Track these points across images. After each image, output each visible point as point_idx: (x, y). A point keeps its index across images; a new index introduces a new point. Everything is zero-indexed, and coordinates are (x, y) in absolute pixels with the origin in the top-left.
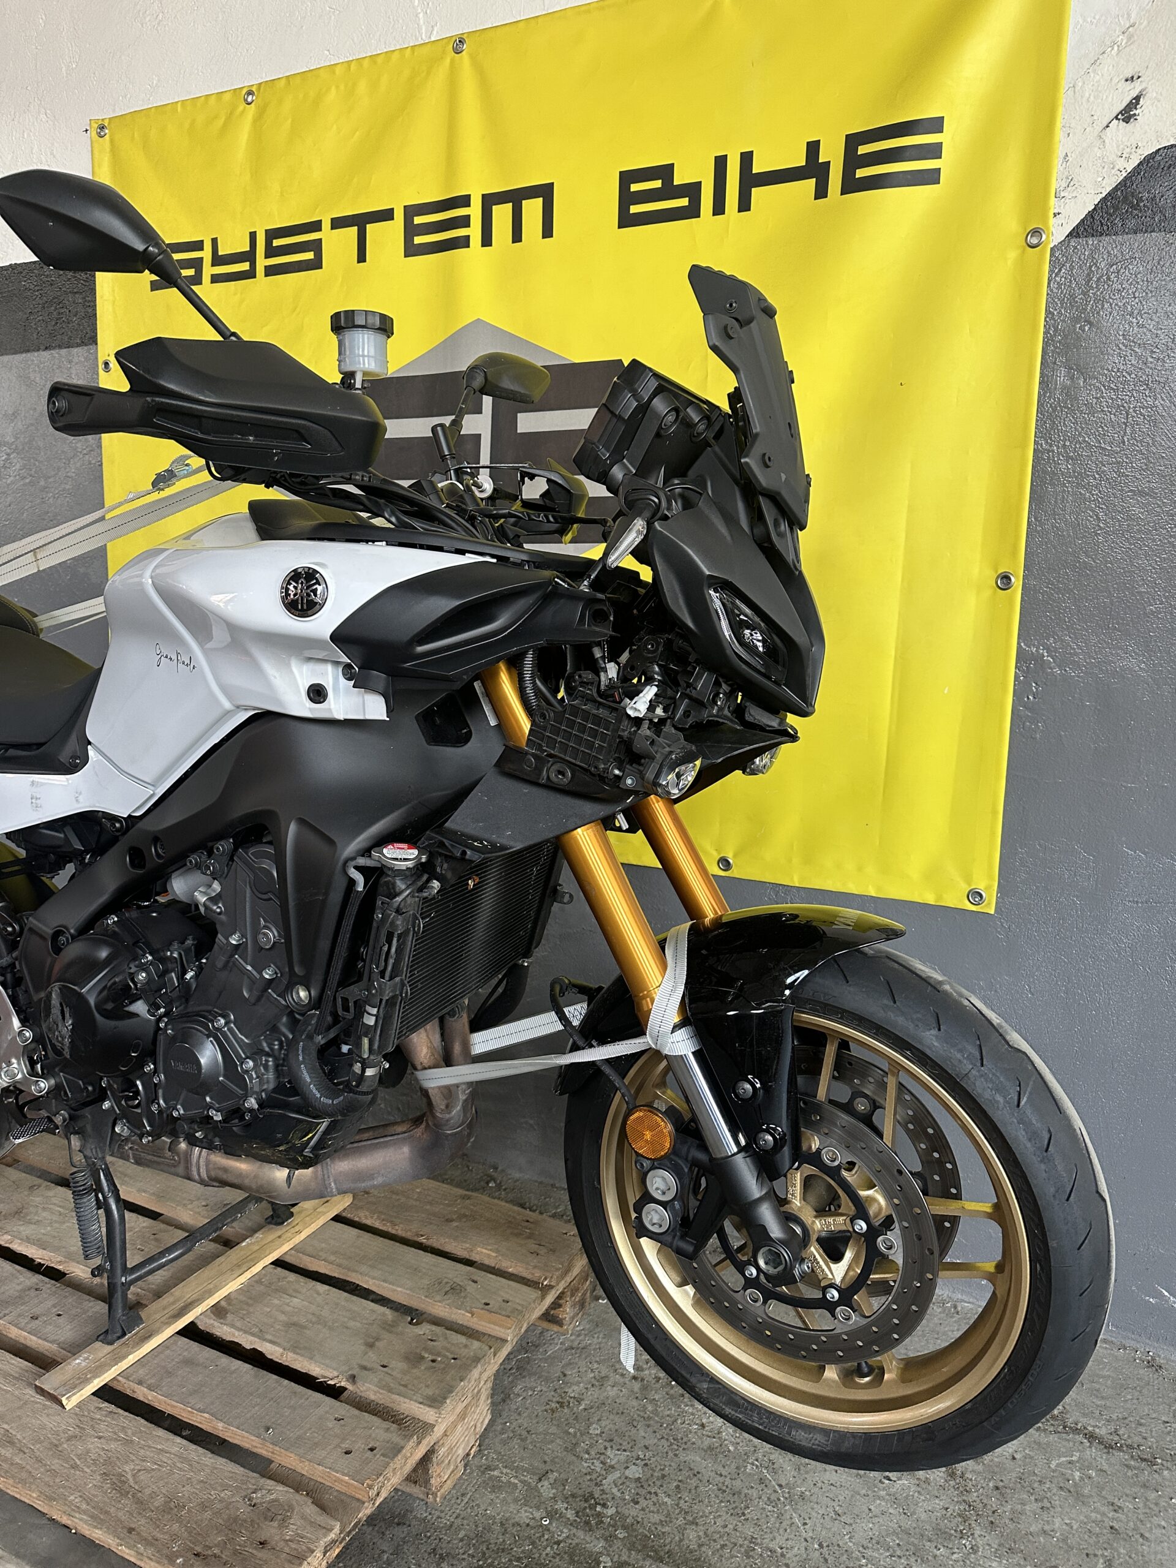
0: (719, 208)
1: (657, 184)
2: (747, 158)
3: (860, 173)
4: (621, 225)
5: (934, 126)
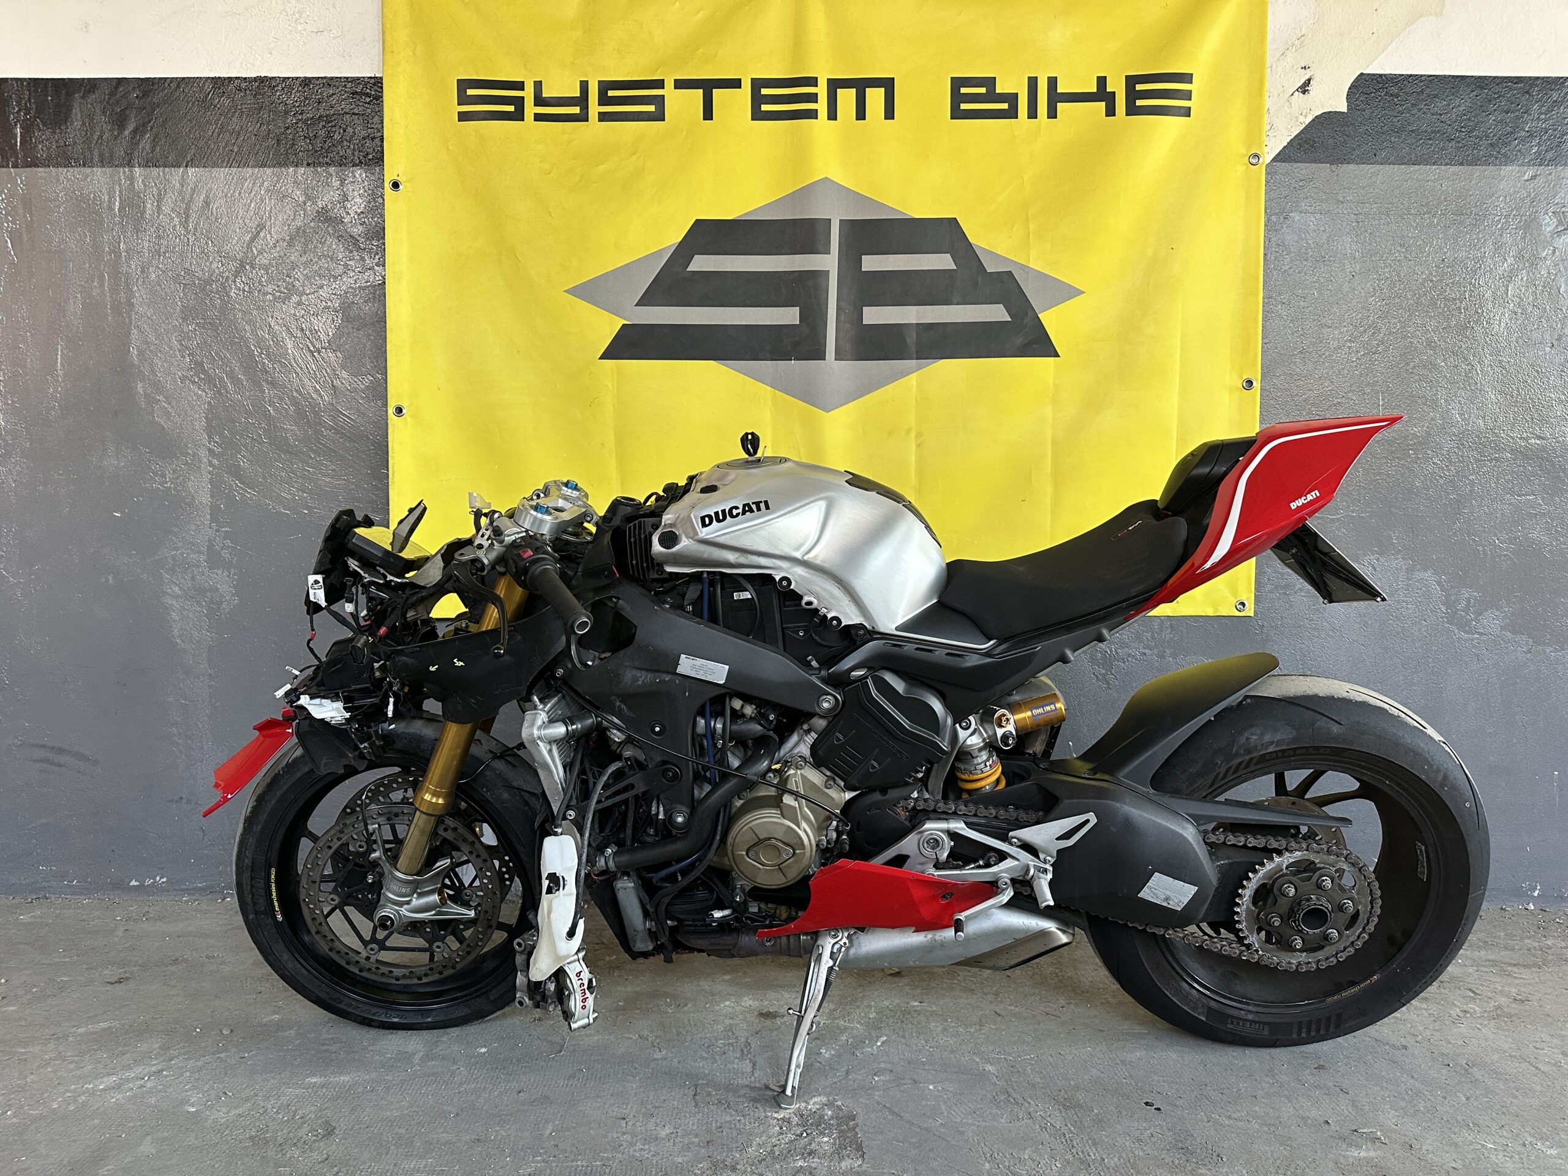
0: (1033, 114)
1: (983, 90)
2: (1053, 82)
3: (1139, 103)
4: (953, 117)
5: (1187, 78)
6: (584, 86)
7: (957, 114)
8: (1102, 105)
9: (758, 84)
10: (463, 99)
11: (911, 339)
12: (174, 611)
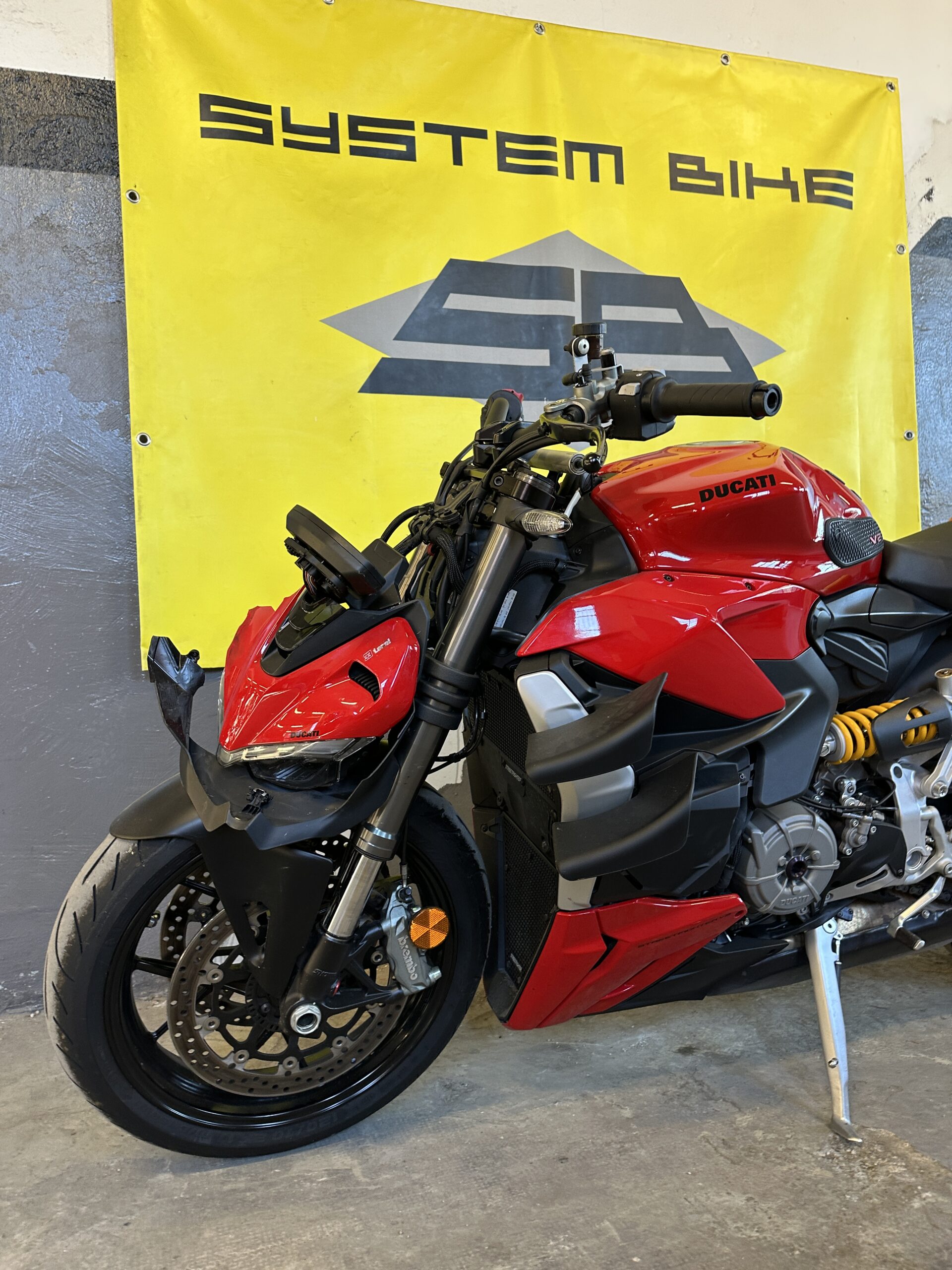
0: (735, 193)
1: (695, 168)
2: (749, 167)
3: (817, 193)
4: (673, 188)
5: (849, 176)
6: (334, 118)
7: (675, 186)
8: (788, 191)
9: (502, 138)
10: (205, 115)
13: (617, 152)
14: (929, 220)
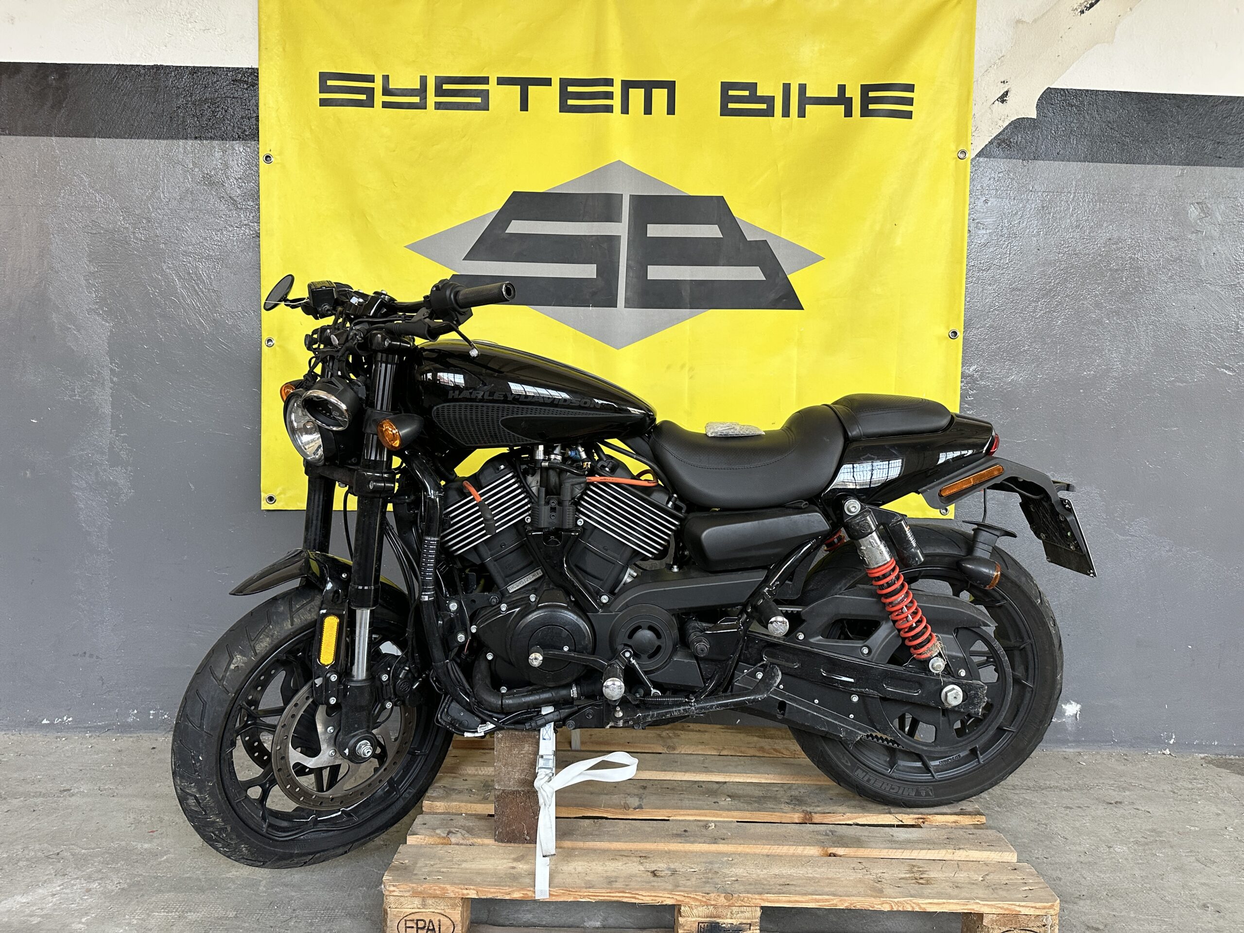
0: (786, 113)
1: (746, 93)
2: (803, 88)
3: (871, 107)
4: (722, 114)
5: (910, 88)
6: (423, 80)
7: (725, 111)
8: (842, 108)
9: (565, 83)
10: (324, 88)
11: (686, 294)
12: (81, 502)
13: (670, 86)
14: (1000, 123)
